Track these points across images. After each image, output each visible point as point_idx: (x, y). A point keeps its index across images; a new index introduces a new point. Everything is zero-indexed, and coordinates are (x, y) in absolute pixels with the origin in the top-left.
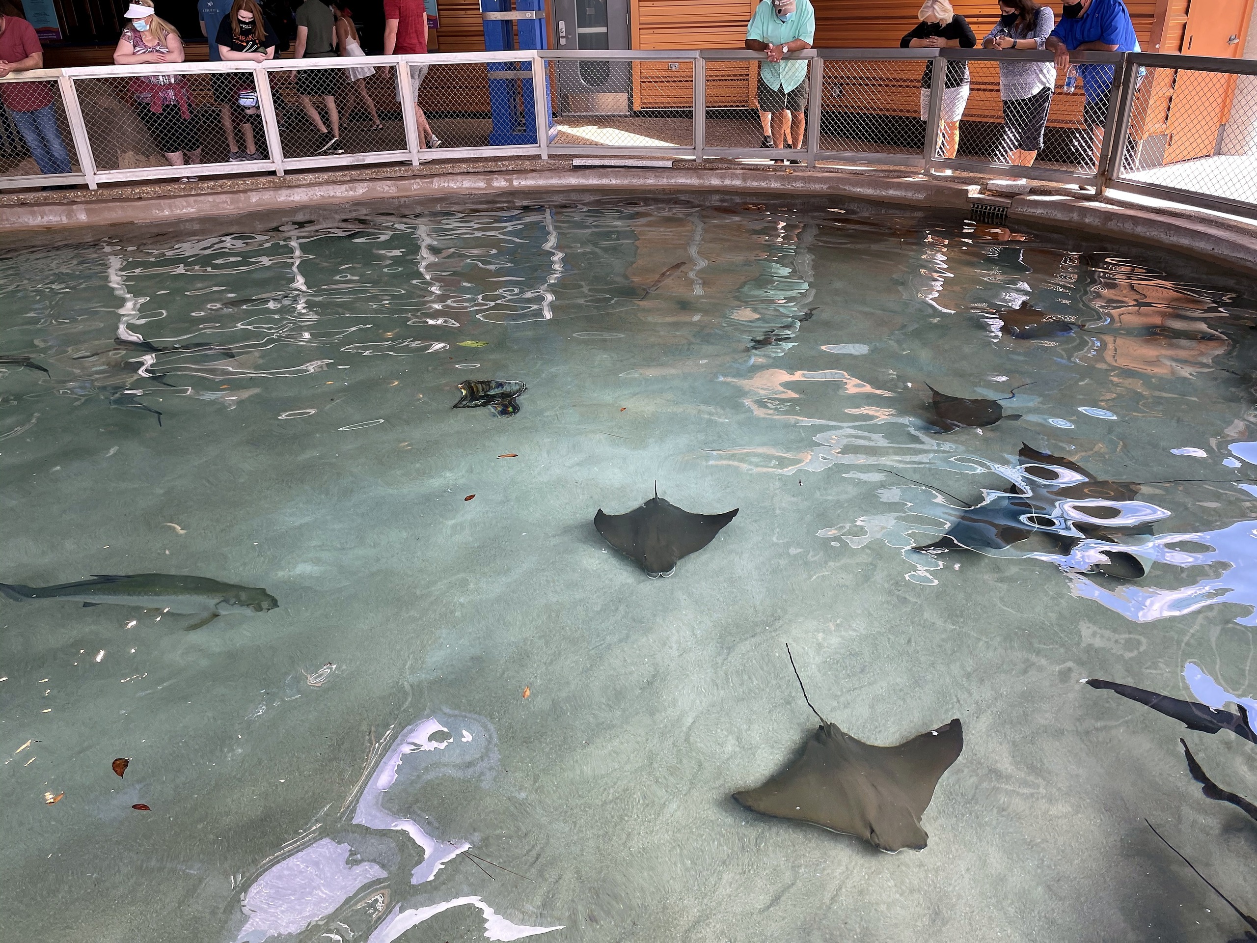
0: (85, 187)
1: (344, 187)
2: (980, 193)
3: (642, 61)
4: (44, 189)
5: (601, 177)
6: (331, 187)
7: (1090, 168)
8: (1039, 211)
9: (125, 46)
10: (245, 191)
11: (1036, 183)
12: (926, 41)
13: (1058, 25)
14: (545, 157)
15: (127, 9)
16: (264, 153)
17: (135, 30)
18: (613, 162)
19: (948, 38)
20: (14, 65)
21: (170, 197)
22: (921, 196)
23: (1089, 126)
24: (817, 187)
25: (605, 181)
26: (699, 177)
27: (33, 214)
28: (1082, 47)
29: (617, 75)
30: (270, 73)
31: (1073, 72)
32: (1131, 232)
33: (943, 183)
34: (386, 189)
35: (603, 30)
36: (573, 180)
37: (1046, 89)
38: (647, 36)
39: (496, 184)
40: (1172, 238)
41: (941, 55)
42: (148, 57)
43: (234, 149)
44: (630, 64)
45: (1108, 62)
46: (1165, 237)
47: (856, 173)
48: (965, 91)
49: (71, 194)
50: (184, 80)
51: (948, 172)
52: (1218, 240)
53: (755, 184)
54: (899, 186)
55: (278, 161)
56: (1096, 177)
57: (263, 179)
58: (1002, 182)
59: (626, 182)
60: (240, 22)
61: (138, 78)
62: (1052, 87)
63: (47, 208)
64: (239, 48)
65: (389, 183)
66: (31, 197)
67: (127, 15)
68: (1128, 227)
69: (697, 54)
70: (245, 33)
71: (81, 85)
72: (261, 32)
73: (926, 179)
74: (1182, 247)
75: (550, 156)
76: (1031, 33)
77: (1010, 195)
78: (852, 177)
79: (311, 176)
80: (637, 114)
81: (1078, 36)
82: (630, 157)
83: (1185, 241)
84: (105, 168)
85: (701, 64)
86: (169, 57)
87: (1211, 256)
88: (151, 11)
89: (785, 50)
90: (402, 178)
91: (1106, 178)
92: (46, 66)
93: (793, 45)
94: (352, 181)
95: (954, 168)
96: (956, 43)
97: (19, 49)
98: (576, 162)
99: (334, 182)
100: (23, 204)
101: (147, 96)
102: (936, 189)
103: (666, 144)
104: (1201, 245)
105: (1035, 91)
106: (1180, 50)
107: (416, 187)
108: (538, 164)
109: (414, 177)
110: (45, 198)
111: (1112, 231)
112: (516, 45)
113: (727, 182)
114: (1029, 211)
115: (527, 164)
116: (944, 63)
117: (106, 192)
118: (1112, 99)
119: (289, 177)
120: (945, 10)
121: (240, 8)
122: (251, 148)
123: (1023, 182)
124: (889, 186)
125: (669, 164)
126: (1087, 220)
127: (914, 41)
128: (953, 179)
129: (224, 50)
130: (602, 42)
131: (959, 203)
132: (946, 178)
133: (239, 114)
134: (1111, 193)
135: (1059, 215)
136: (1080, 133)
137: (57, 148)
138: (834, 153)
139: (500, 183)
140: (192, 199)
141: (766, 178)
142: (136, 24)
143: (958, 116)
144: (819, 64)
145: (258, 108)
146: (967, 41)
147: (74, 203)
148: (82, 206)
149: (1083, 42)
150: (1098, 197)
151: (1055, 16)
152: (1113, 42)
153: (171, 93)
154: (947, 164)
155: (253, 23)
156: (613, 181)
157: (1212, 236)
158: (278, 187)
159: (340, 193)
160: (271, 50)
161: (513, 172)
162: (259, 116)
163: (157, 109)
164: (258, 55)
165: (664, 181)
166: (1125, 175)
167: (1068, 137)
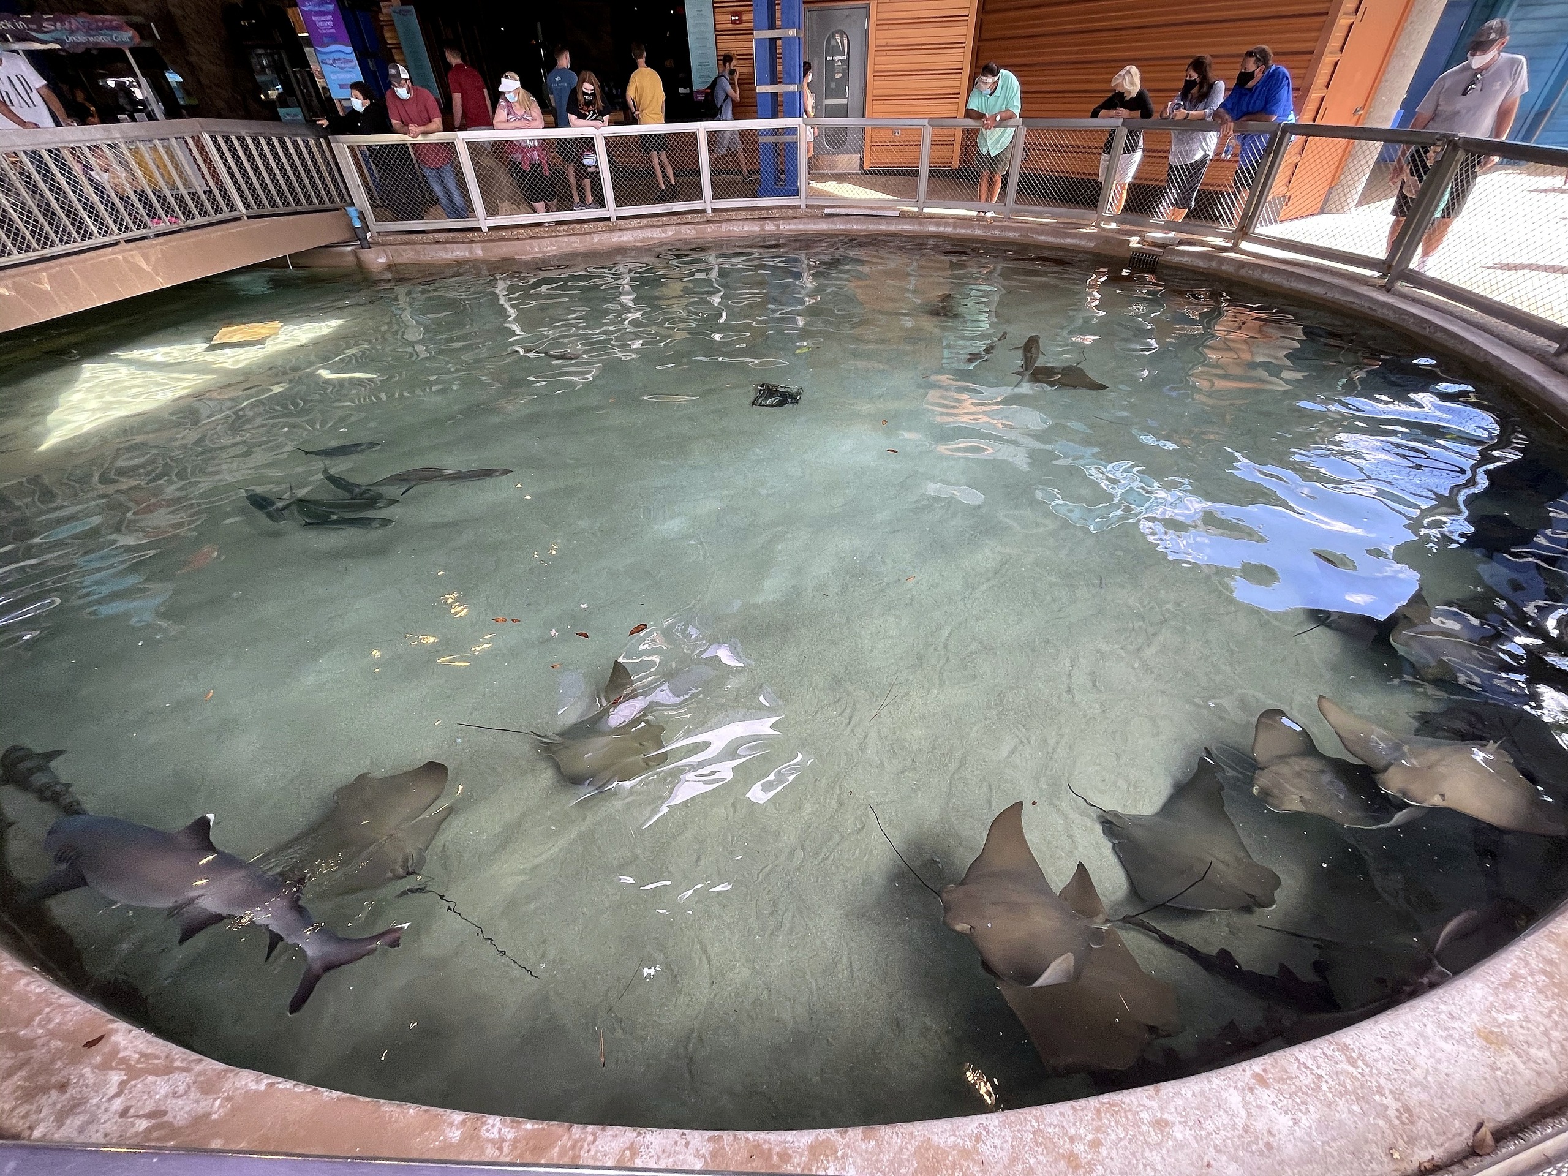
0: (479, 229)
1: (658, 230)
2: (1139, 243)
3: (874, 128)
4: (450, 230)
5: (845, 223)
6: (649, 230)
7: (1231, 223)
8: (1185, 260)
9: (501, 114)
10: (589, 233)
11: (1185, 236)
12: (1113, 112)
13: (1228, 99)
14: (803, 207)
15: (499, 83)
16: (601, 203)
17: (506, 100)
18: (855, 212)
19: (1131, 109)
20: (422, 129)
21: (538, 238)
22: (1092, 245)
23: (1238, 188)
24: (1011, 235)
25: (849, 227)
26: (920, 224)
27: (446, 250)
28: (1244, 119)
29: (853, 139)
30: (606, 138)
31: (1233, 142)
32: (1258, 278)
33: (1110, 234)
34: (688, 232)
35: (845, 101)
36: (824, 226)
37: (1206, 156)
38: (878, 107)
39: (767, 228)
40: (1292, 284)
41: (1123, 124)
42: (518, 124)
43: (577, 199)
44: (863, 129)
45: (1263, 132)
47: (1041, 224)
48: (1138, 156)
49: (470, 235)
50: (544, 144)
51: (1113, 226)
52: (1334, 286)
53: (963, 231)
54: (1075, 236)
55: (612, 210)
56: (1235, 232)
57: (601, 224)
58: (1157, 235)
59: (864, 227)
60: (585, 94)
61: (512, 142)
62: (1211, 155)
63: (455, 246)
64: (583, 117)
65: (690, 227)
66: (442, 236)
67: (501, 89)
68: (1257, 274)
69: (925, 122)
70: (588, 103)
71: (472, 146)
72: (600, 103)
73: (1096, 230)
74: (1299, 292)
75: (807, 206)
76: (1201, 105)
77: (1163, 246)
78: (1039, 227)
79: (635, 221)
80: (866, 173)
81: (1244, 109)
82: (865, 208)
83: (1305, 287)
84: (492, 215)
85: (929, 129)
86: (533, 124)
87: (1323, 299)
88: (518, 84)
89: (998, 118)
90: (699, 223)
91: (1244, 231)
92: (445, 130)
93: (1004, 115)
94: (664, 225)
95: (1119, 222)
96: (1138, 113)
97: (425, 115)
98: (828, 211)
99: (651, 226)
100: (438, 242)
101: (518, 157)
102: (1104, 238)
103: (891, 198)
104: (1318, 290)
105: (1198, 156)
106: (1314, 120)
107: (710, 230)
108: (799, 212)
109: (708, 222)
110: (453, 238)
112: (780, 114)
113: (941, 229)
114: (1177, 259)
115: (790, 213)
116: (1125, 131)
117: (494, 234)
118: (1262, 165)
119: (619, 222)
120: (1132, 83)
121: (584, 81)
122: (590, 199)
123: (1172, 235)
124: (1067, 235)
125: (897, 213)
126: (1223, 268)
127: (1103, 112)
128: (1118, 231)
129: (572, 118)
130: (842, 111)
131: (1121, 252)
132: (1112, 230)
133: (582, 171)
134: (1245, 245)
135: (1201, 263)
136: (1229, 195)
137: (457, 197)
138: (1026, 207)
139: (770, 227)
140: (554, 239)
141: (971, 227)
142: (507, 96)
143: (1129, 179)
144: (1023, 131)
145: (597, 167)
146: (1147, 114)
147: (473, 242)
148: (479, 245)
149: (1248, 113)
150: (1235, 248)
151: (1226, 90)
152: (1273, 113)
153: (536, 154)
154: (1115, 219)
155: (593, 95)
156: (855, 226)
157: (1327, 283)
158: (612, 230)
159: (656, 235)
160: (606, 118)
161: (780, 218)
162: (598, 173)
163: (526, 167)
164: (598, 122)
165: (893, 227)
166: (1261, 230)
167: (1218, 197)
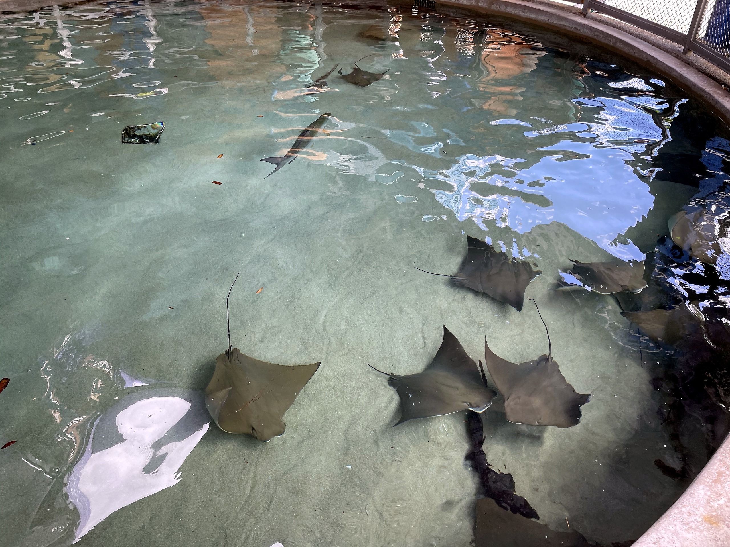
32: (504, 11)
40: (526, 14)
46: (522, 14)
52: (551, 14)
74: (532, 19)
83: (533, 16)
87: (547, 24)
104: (542, 18)
111: (494, 11)
126: (480, 5)
157: (548, 12)
